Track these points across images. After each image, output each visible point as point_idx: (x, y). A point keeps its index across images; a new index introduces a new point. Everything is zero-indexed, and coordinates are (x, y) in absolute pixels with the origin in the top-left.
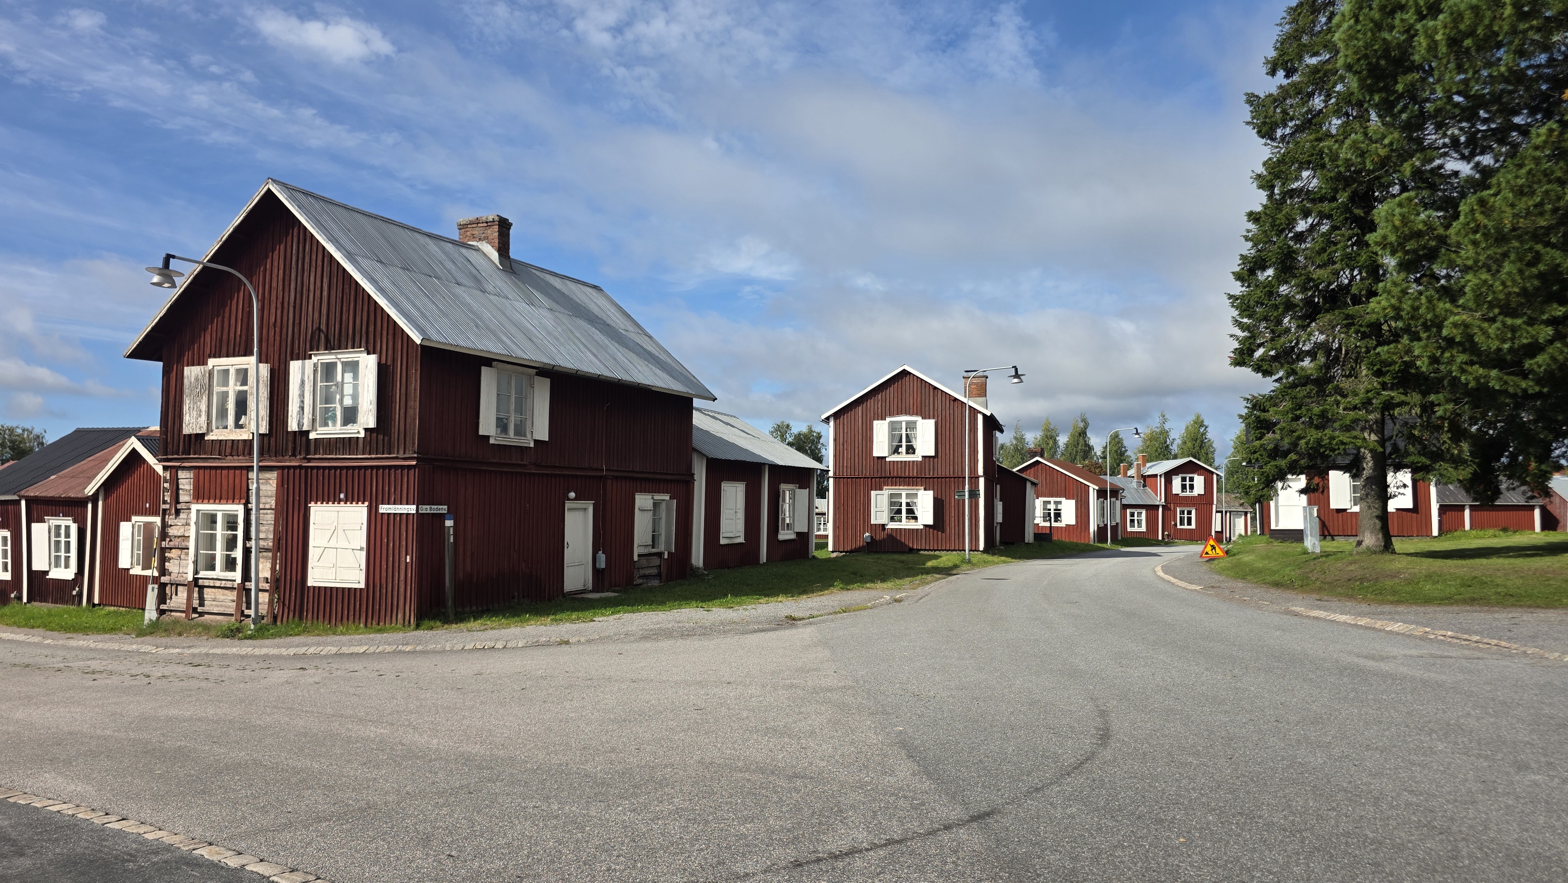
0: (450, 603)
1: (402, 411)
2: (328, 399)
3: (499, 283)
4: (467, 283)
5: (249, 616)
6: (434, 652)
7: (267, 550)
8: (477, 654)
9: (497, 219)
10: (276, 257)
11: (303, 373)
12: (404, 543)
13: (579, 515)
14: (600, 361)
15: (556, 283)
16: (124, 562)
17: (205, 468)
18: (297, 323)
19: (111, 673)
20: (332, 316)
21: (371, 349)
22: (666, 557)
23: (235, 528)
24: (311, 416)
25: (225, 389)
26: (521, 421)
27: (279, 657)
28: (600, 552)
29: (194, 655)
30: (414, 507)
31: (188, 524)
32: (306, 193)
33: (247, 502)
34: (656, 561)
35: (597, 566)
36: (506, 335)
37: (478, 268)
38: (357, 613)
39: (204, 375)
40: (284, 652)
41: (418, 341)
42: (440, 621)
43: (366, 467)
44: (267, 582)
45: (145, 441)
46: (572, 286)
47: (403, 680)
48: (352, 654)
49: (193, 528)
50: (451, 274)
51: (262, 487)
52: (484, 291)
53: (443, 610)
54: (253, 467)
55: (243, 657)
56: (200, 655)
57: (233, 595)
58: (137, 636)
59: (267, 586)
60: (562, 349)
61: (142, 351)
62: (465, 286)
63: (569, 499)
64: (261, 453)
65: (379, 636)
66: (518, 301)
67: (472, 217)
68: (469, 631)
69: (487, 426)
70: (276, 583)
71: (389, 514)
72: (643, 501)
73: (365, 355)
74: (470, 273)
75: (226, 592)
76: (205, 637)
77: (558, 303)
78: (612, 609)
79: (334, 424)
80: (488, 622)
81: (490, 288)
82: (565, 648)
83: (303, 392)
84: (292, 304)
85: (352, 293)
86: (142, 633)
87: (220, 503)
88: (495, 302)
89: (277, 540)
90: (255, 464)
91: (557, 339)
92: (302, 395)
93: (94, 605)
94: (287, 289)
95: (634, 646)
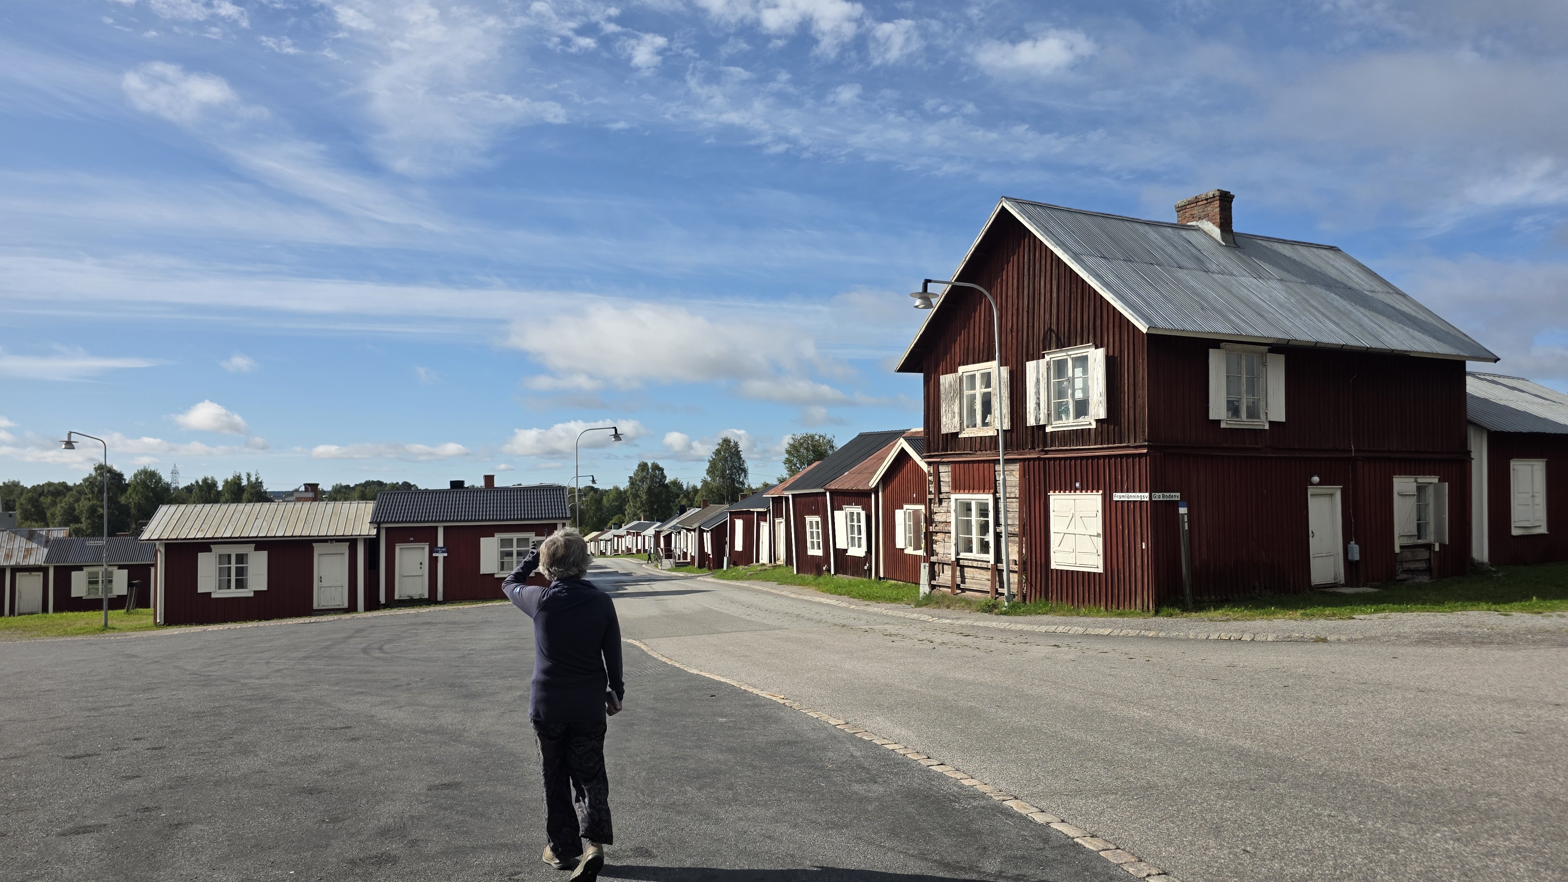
0: (1188, 591)
1: (1131, 401)
2: (1061, 394)
3: (1222, 260)
4: (1189, 266)
5: (1003, 594)
6: (1178, 639)
7: (1014, 535)
8: (1225, 645)
9: (1217, 193)
10: (1010, 268)
11: (1038, 372)
12: (1139, 530)
13: (1324, 502)
14: (1343, 330)
15: (1286, 250)
16: (900, 543)
17: (960, 462)
18: (1031, 327)
19: (904, 637)
20: (1061, 316)
21: (1099, 343)
22: (1437, 549)
23: (987, 516)
24: (1046, 411)
25: (972, 392)
26: (1253, 402)
27: (1033, 633)
28: (1353, 542)
29: (962, 626)
30: (1147, 494)
31: (949, 512)
32: (1034, 205)
33: (995, 492)
34: (1425, 554)
35: (1350, 558)
36: (1233, 313)
37: (1200, 248)
38: (1098, 596)
39: (956, 381)
40: (1036, 628)
41: (1144, 330)
42: (1179, 608)
43: (1098, 457)
44: (1016, 564)
45: (911, 440)
46: (1304, 251)
47: (1154, 665)
48: (1097, 635)
49: (953, 514)
50: (1172, 259)
51: (1008, 478)
52: (1207, 271)
53: (1181, 598)
54: (999, 460)
55: (1003, 631)
56: (967, 626)
57: (988, 575)
58: (916, 607)
59: (1016, 568)
60: (1298, 322)
61: (908, 366)
62: (1187, 269)
63: (1312, 484)
64: (1005, 448)
65: (1120, 620)
66: (1244, 276)
67: (1191, 197)
68: (1211, 620)
69: (1218, 410)
70: (1024, 565)
71: (1123, 502)
72: (1403, 484)
73: (1093, 349)
74: (1192, 254)
75: (982, 571)
76: (968, 611)
77: (1289, 272)
78: (1375, 607)
79: (1067, 418)
80: (1231, 613)
81: (1213, 267)
82: (1322, 646)
83: (1039, 389)
84: (1026, 309)
85: (1079, 291)
86: (919, 604)
87: (973, 493)
88: (1220, 280)
89: (1023, 525)
90: (1001, 458)
91: (1291, 311)
92: (1038, 393)
93: (880, 578)
94: (1021, 296)
95: (1410, 650)
